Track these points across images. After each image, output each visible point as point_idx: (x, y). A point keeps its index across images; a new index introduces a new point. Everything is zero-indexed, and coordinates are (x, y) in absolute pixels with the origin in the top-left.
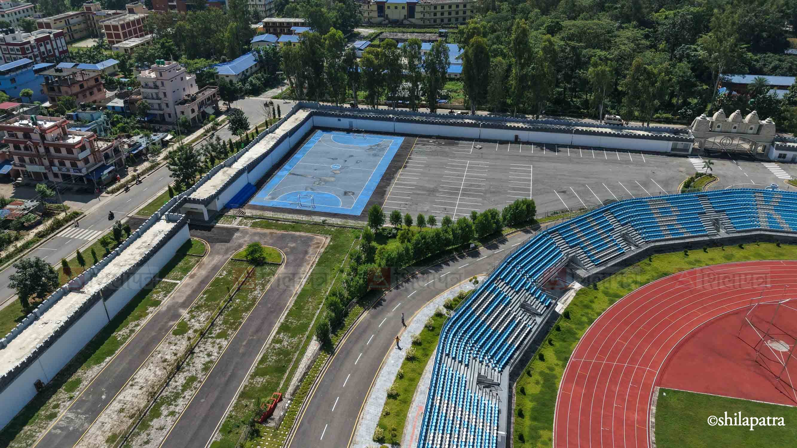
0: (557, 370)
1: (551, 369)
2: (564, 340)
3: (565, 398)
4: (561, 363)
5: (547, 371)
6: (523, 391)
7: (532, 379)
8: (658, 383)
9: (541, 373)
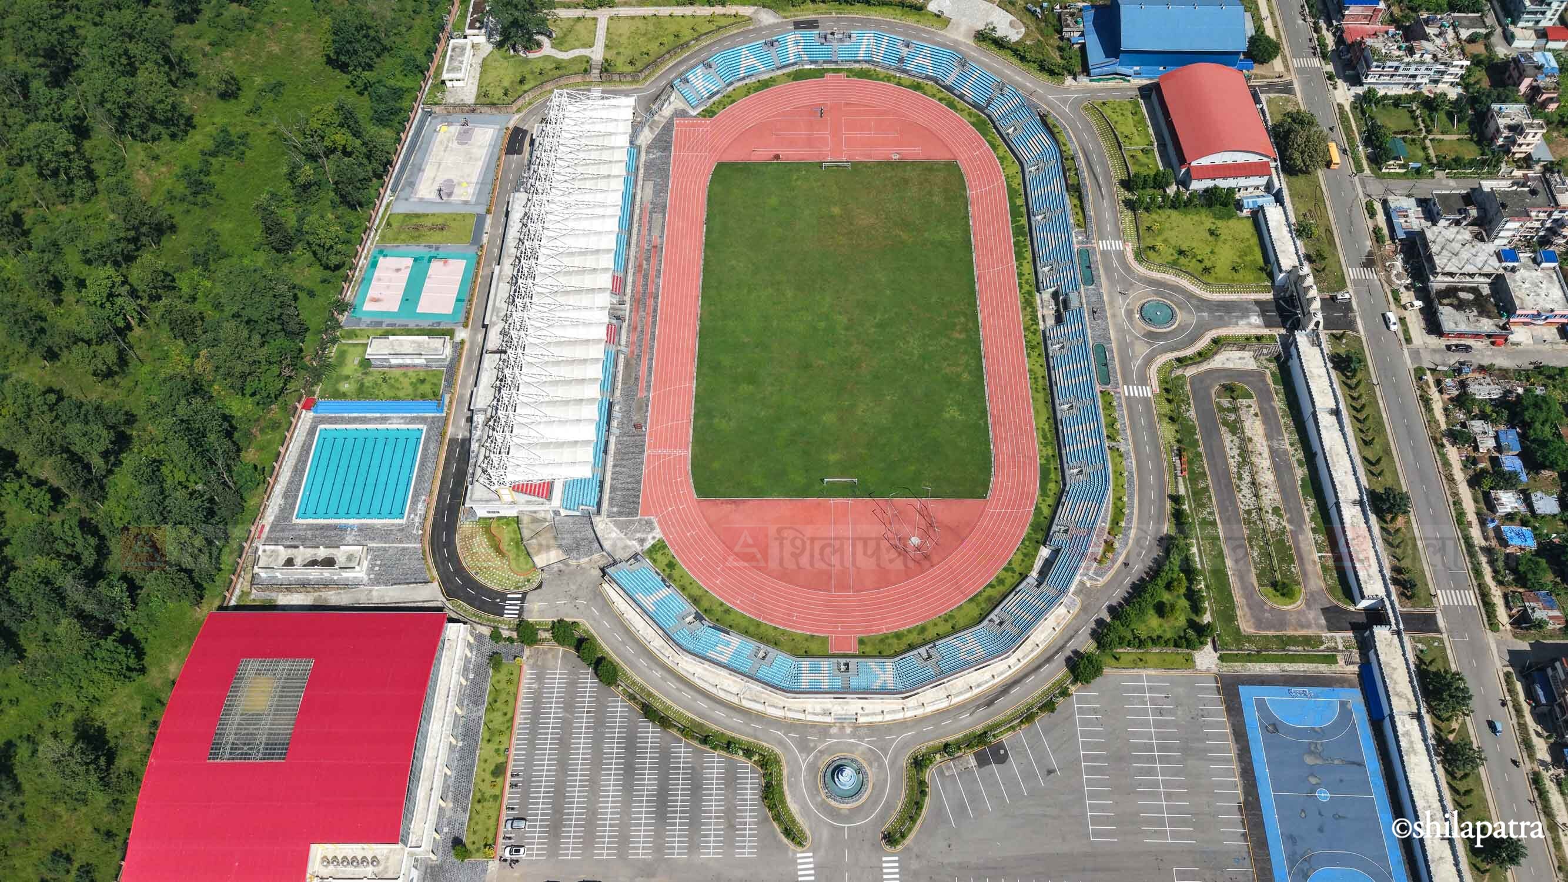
0: (1040, 501)
2: (1039, 522)
3: (1035, 485)
4: (1039, 505)
5: (1046, 499)
6: (1057, 482)
7: (1053, 490)
8: (988, 501)
9: (1048, 497)
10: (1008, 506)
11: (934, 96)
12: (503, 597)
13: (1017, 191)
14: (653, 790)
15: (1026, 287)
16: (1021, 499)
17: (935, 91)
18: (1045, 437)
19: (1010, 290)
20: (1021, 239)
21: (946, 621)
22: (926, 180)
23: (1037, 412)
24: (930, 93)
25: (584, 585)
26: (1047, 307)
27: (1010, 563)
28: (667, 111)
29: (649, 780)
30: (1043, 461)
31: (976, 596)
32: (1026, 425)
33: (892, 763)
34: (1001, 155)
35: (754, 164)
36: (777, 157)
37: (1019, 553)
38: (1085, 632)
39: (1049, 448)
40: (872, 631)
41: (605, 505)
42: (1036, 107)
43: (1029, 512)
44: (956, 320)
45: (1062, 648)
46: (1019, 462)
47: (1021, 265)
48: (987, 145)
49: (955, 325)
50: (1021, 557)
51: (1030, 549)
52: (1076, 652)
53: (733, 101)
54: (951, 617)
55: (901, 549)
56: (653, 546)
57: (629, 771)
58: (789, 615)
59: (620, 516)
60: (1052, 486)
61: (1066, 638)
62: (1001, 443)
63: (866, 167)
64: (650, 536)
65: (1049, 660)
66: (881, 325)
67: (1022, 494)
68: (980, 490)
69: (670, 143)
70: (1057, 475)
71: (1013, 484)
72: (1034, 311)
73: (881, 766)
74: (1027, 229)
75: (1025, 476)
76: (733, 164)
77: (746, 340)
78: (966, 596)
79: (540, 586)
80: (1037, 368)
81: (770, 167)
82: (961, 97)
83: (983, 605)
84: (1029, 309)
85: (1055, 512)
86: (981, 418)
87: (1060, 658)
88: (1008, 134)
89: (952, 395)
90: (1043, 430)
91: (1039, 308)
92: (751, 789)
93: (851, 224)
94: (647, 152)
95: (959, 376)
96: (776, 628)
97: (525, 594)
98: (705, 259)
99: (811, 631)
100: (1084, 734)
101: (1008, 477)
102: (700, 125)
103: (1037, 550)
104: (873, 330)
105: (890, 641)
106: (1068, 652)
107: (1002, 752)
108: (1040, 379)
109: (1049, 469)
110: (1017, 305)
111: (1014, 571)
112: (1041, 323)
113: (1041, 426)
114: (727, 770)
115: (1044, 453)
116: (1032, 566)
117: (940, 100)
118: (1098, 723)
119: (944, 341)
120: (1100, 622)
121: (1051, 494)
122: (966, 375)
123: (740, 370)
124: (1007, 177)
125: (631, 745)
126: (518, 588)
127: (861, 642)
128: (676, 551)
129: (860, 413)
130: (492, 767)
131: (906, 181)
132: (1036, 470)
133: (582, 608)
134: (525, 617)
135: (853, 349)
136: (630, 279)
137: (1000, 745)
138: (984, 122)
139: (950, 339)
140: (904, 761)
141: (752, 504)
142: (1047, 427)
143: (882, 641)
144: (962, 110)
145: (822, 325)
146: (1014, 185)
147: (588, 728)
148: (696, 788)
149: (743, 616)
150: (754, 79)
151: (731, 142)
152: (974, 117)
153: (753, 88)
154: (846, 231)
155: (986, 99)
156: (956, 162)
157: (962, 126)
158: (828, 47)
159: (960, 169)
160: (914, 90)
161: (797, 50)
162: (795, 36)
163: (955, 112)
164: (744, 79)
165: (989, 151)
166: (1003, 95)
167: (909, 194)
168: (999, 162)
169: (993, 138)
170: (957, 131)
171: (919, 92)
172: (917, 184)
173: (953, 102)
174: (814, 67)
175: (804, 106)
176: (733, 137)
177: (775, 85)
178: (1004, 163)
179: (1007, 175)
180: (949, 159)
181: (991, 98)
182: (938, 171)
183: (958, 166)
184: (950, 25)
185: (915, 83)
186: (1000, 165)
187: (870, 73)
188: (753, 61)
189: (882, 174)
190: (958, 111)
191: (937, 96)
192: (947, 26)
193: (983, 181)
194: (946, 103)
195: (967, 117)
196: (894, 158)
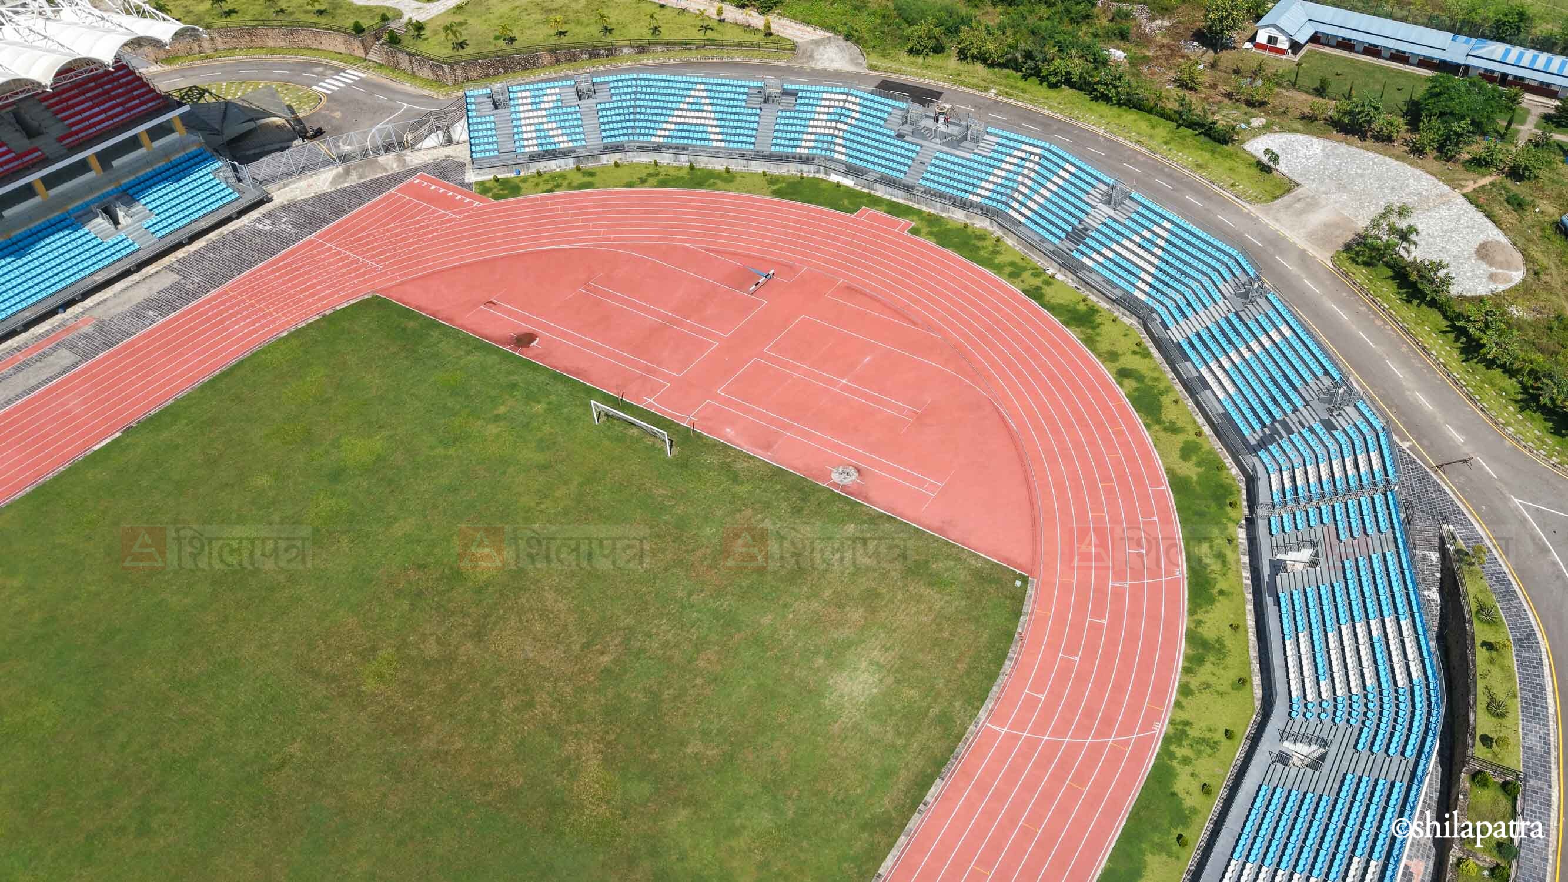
11: (1112, 356)
17: (1125, 345)
22: (870, 598)
24: (1104, 346)
28: (424, 154)
34: (1208, 632)
35: (450, 333)
36: (525, 340)
42: (1443, 514)
48: (1182, 572)
63: (726, 468)
69: (340, 213)
81: (475, 359)
82: (1194, 387)
88: (1278, 567)
93: (478, 636)
94: (268, 215)
117: (1123, 374)
124: (1178, 734)
138: (1221, 494)
144: (1173, 429)
146: (1184, 784)
150: (684, 160)
151: (465, 265)
152: (1199, 464)
153: (661, 177)
154: (432, 649)
155: (1268, 421)
156: (1025, 581)
157: (1138, 480)
158: (910, 147)
159: (1017, 614)
160: (1067, 324)
161: (831, 131)
162: (844, 97)
163: (1147, 426)
164: (657, 148)
165: (1173, 601)
166: (1329, 426)
167: (767, 620)
168: (1187, 658)
169: (1221, 557)
170: (1110, 491)
171: (1075, 332)
172: (827, 593)
173: (1161, 394)
174: (848, 182)
175: (735, 254)
176: (481, 255)
177: (717, 192)
178: (1205, 672)
179: (1187, 723)
180: (1005, 560)
181: (1284, 424)
182: (936, 581)
183: (1019, 598)
184: (1287, 198)
185: (1082, 307)
186: (1187, 670)
187: (980, 244)
188: (705, 119)
189: (749, 512)
190: (1157, 427)
191: (1122, 359)
192: (1276, 198)
193: (1071, 707)
194: (1137, 389)
195: (1176, 454)
196: (835, 477)
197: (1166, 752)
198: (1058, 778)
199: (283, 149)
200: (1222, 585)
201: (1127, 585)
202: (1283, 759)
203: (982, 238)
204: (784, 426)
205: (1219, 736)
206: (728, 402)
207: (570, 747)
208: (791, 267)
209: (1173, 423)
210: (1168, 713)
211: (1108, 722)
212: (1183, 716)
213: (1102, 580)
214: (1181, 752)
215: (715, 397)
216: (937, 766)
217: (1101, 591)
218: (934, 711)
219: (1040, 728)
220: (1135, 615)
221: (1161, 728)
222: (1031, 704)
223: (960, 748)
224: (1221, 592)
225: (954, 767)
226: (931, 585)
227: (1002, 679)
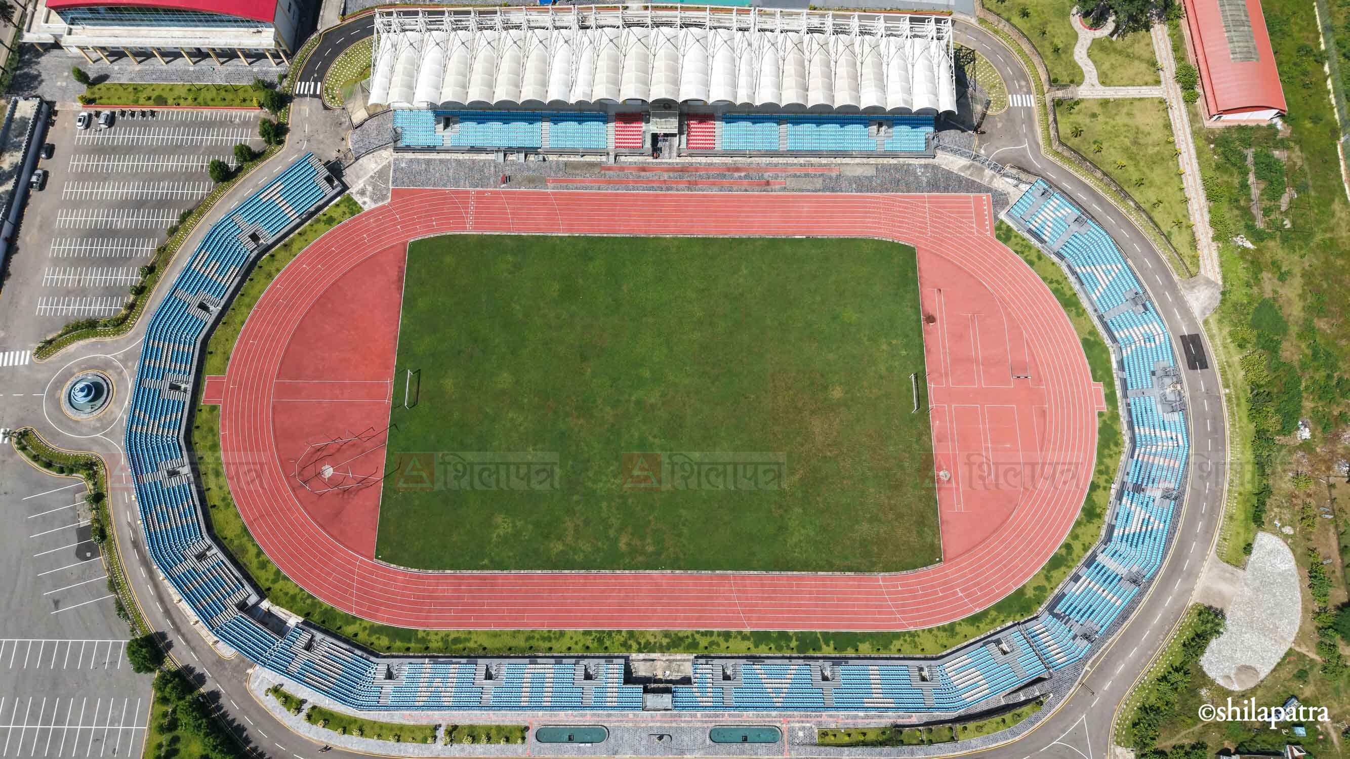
0: (364, 624)
1: (365, 628)
2: (335, 619)
3: (388, 620)
4: (358, 622)
5: (367, 632)
6: (389, 648)
7: (376, 642)
8: (372, 559)
9: (369, 635)
10: (362, 584)
11: (1075, 537)
12: (320, 78)
13: (886, 647)
14: (116, 225)
15: (703, 642)
16: (370, 601)
17: (1086, 539)
18: (456, 641)
19: (699, 618)
20: (794, 644)
21: (224, 499)
22: (900, 516)
23: (495, 635)
24: (1079, 531)
25: (322, 146)
26: (669, 668)
27: (285, 578)
28: (1002, 184)
29: (127, 221)
30: (420, 635)
31: (249, 535)
32: (476, 618)
33: (95, 441)
34: (958, 629)
35: (916, 292)
36: (931, 319)
37: (298, 590)
38: (191, 659)
39: (440, 644)
40: (224, 419)
41: (410, 156)
43: (351, 609)
44: (649, 540)
45: (178, 630)
46: (423, 604)
47: (745, 637)
48: (978, 610)
49: (642, 538)
50: (292, 592)
51: (300, 604)
52: (170, 645)
53: (1031, 263)
54: (228, 505)
55: (319, 456)
56: (356, 203)
57: (138, 204)
58: (256, 336)
59: (395, 171)
60: (385, 641)
61: (189, 636)
62: (452, 584)
63: (920, 435)
64: (367, 199)
65: (167, 613)
66: (643, 444)
67: (375, 602)
68: (388, 552)
69: (946, 189)
70: (399, 650)
71: (393, 593)
72: (662, 649)
73: (96, 430)
74: (811, 653)
75: (402, 609)
76: (914, 268)
77: (625, 288)
78: (251, 524)
79: (326, 108)
80: (566, 642)
81: (910, 311)
82: (1074, 577)
83: (236, 542)
84: (665, 641)
85: (346, 641)
86: (492, 561)
87: (166, 626)
88: (998, 641)
89: (530, 527)
90: (468, 640)
91: (666, 656)
92: (100, 310)
94: (926, 166)
95: (559, 538)
96: (243, 323)
97: (320, 97)
98: (749, 239)
99: (235, 358)
100: (90, 646)
101: (404, 588)
102: (981, 223)
103: (298, 613)
104: (636, 435)
105: (210, 437)
106: (171, 636)
107: (88, 554)
108: (547, 645)
109: (410, 641)
110: (674, 625)
111: (275, 581)
112: (642, 656)
113: (474, 637)
114: (121, 287)
115: (432, 637)
116: (278, 604)
117: (1068, 547)
118: (99, 663)
119: (615, 522)
120: (201, 679)
121: (373, 639)
122: (560, 547)
123: (581, 281)
124: (913, 635)
125: (163, 204)
126: (327, 89)
127: (214, 408)
128: (346, 224)
129: (510, 415)
130: (164, 96)
131: (897, 487)
132: (410, 624)
133: (299, 146)
134: (296, 100)
135: (608, 409)
136: (716, 160)
137: (95, 554)
138: (1025, 609)
139: (621, 529)
140: (96, 452)
141: (399, 298)
142: (471, 645)
143: (211, 430)
144: (1048, 578)
145: (647, 374)
146: (896, 644)
147: (187, 168)
148: (111, 262)
149: (260, 292)
150: (1077, 287)
151: (953, 263)
152: (1034, 595)
153: (1059, 287)
154: (800, 405)
155: (1067, 613)
156: (940, 561)
157: (1013, 577)
158: (1149, 382)
159: (926, 565)
160: (1083, 509)
161: (1136, 339)
162: (1160, 332)
163: (1043, 568)
164: (1074, 273)
165: (963, 613)
166: (1074, 637)
167: (872, 490)
168: (943, 626)
169: (994, 620)
170: (1000, 570)
171: (1080, 515)
172: (892, 502)
173: (1066, 565)
174: (1114, 365)
175: (1033, 355)
176: (961, 263)
177: (1067, 318)
178: (941, 634)
179: (919, 636)
180: (945, 551)
181: (1069, 619)
182: (920, 534)
183: (932, 562)
184: (1230, 568)
185: (1098, 511)
186: (938, 628)
187: (1112, 446)
188: (1104, 281)
189: (907, 455)
190: (1045, 572)
191: (1076, 542)
192: (1228, 562)
193: (902, 599)
194: (1062, 556)
195: (1036, 585)
196: (941, 473)
197: (904, 634)
198: (877, 606)
199: (963, 131)
200: (981, 626)
201: (961, 594)
202: (921, 669)
203: (1117, 444)
204: (953, 440)
205: (921, 648)
206: (950, 412)
207: (799, 466)
208: (1041, 381)
209: (1052, 577)
210: (918, 629)
211: (904, 612)
212: (921, 634)
213: (958, 586)
214: (907, 637)
215: (950, 407)
216: (857, 570)
217: (952, 587)
218: (874, 559)
219: (888, 593)
220: (949, 603)
221: (912, 629)
222: (896, 586)
223: (867, 574)
224: (978, 627)
225: (860, 575)
226: (918, 532)
227: (898, 573)
